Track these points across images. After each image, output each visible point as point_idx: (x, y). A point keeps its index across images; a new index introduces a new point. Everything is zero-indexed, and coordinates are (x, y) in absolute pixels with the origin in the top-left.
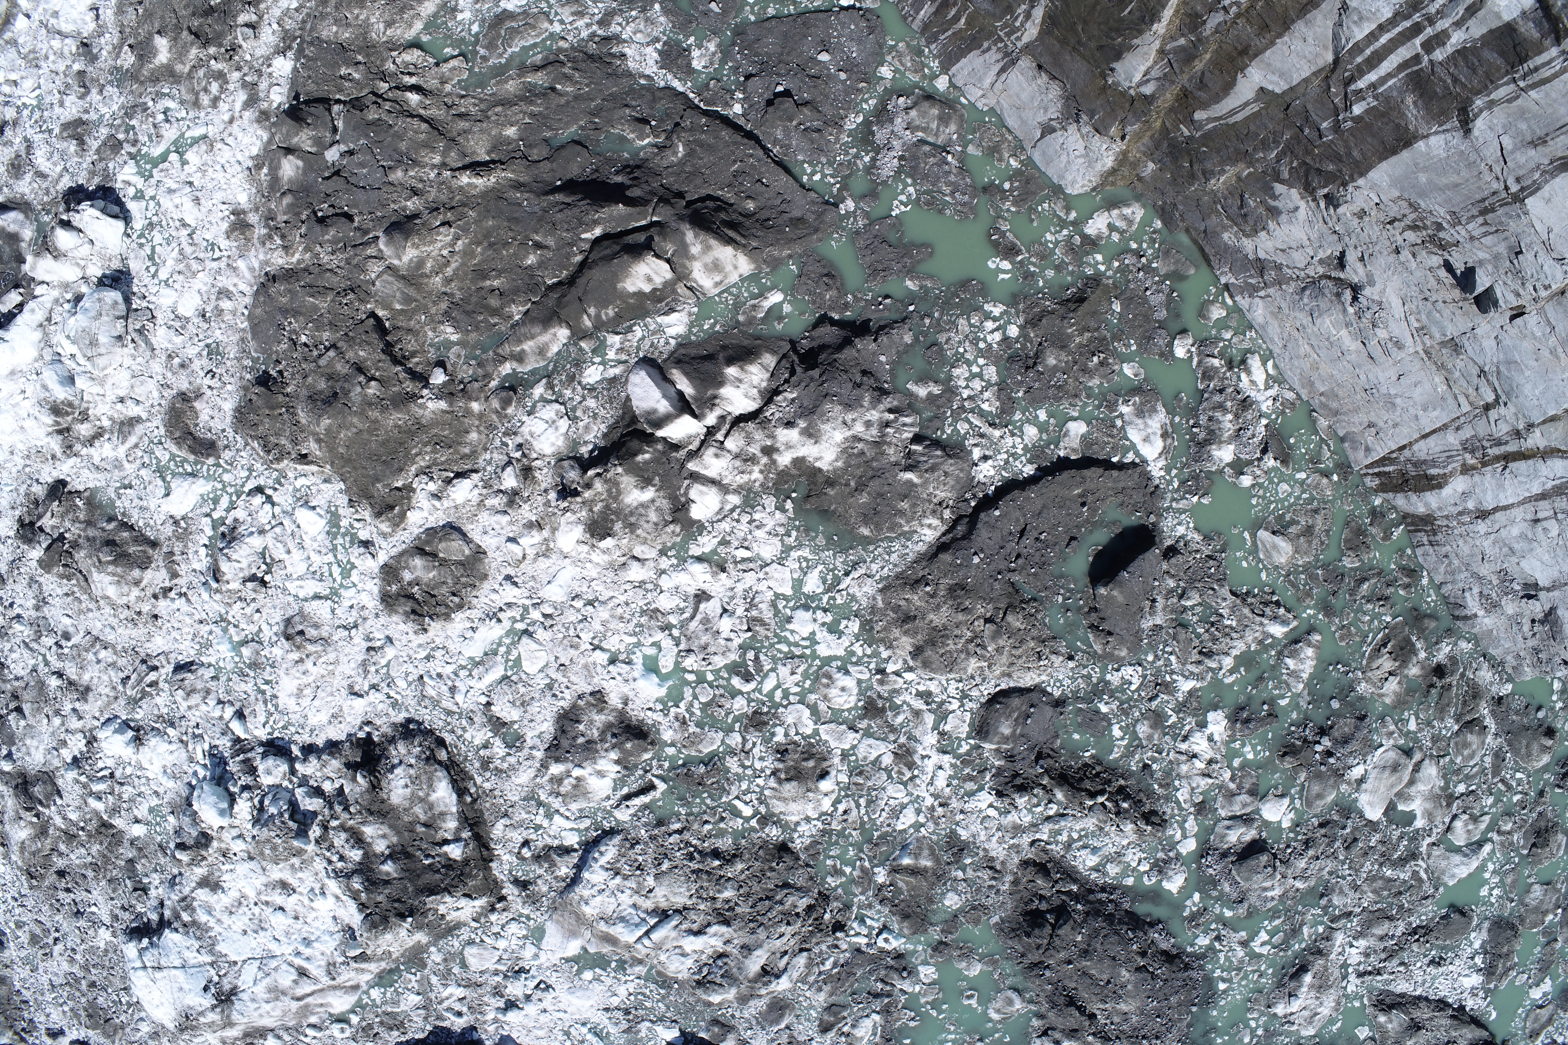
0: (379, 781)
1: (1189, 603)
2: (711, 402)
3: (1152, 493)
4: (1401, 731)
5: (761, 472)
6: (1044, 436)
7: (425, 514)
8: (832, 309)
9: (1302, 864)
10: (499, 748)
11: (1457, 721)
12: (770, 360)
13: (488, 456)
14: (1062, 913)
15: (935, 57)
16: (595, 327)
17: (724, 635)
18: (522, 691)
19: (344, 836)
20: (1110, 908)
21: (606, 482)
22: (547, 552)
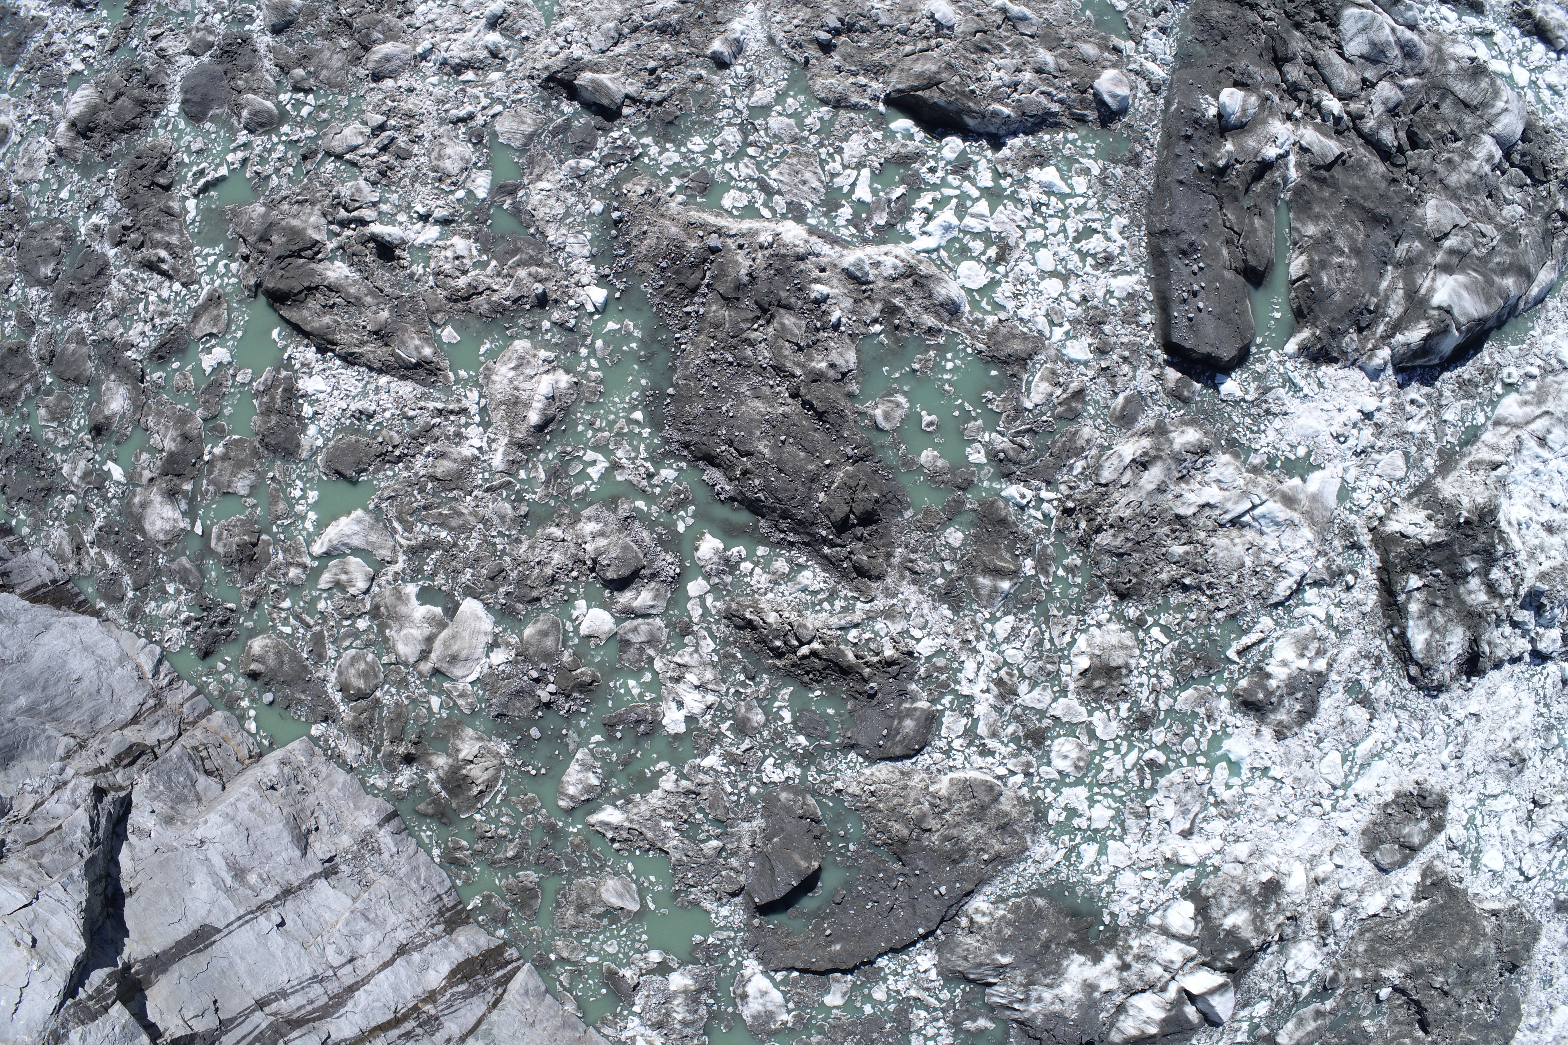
0: (1471, 647)
1: (714, 843)
2: (1171, 1005)
3: (756, 946)
4: (448, 696)
5: (1131, 947)
6: (866, 991)
7: (1405, 880)
9: (557, 557)
10: (1365, 678)
11: (378, 701)
12: (1116, 1040)
13: (1351, 934)
14: (842, 527)
17: (1171, 801)
18: (1343, 736)
19: (1503, 590)
20: (784, 525)
21: (1265, 932)
22: (1314, 860)
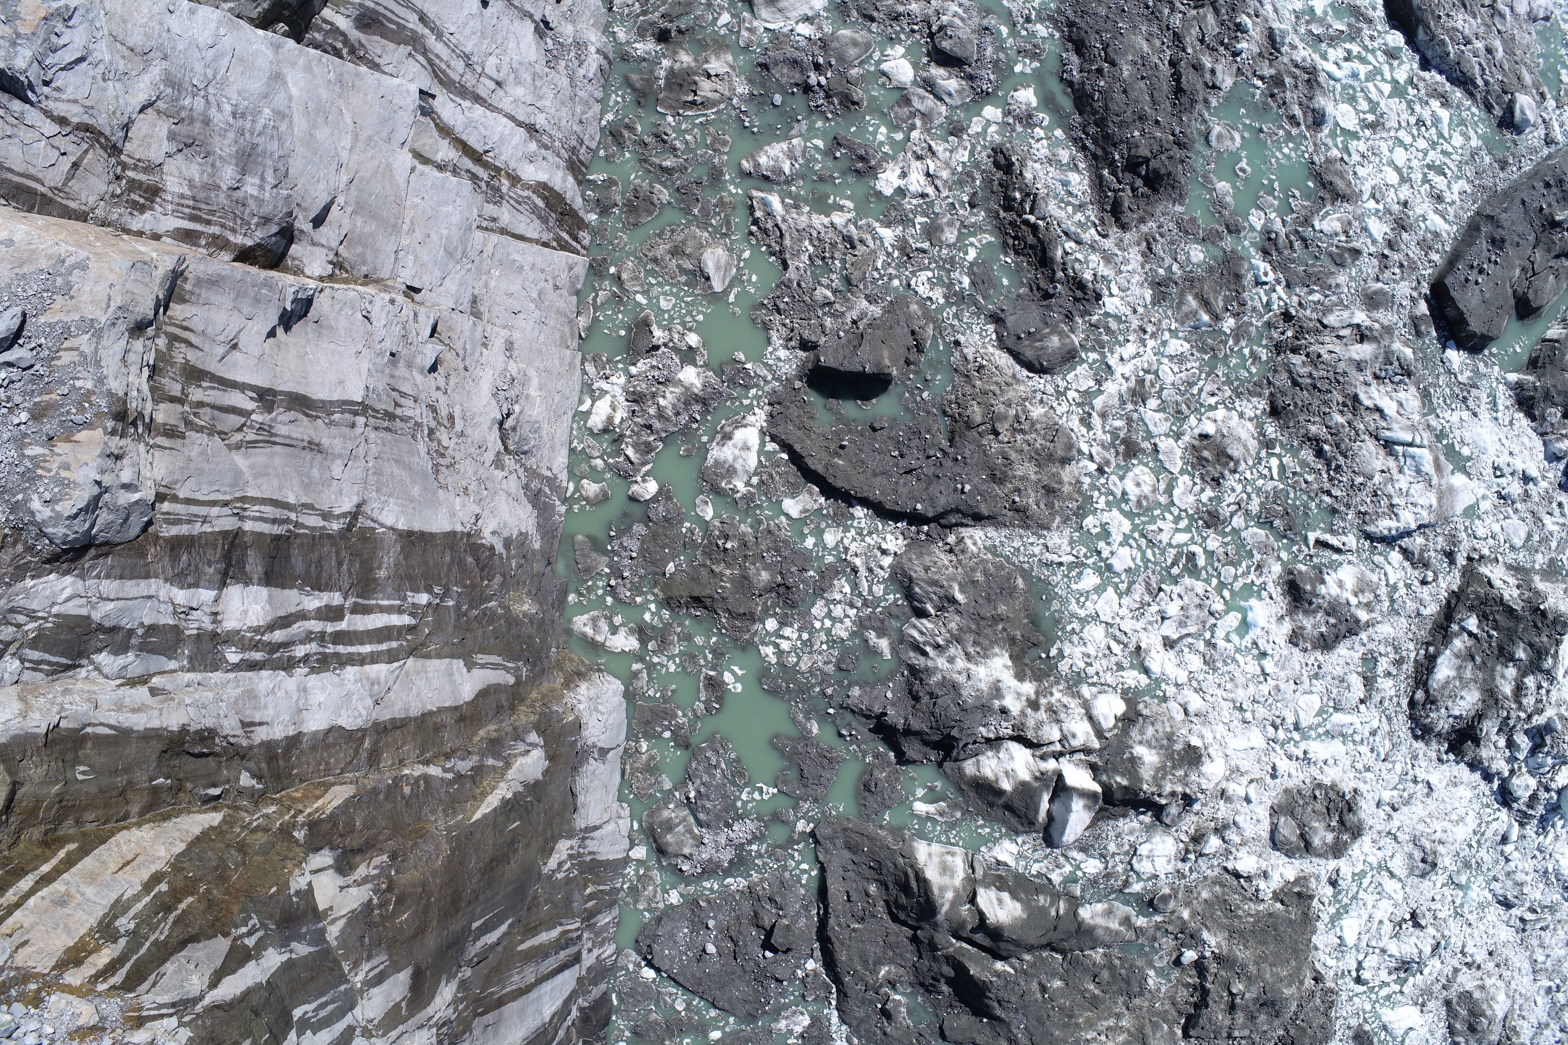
0: (1474, 718)
1: (829, 294)
2: (1042, 778)
3: (779, 403)
5: (1052, 694)
7: (1281, 869)
8: (889, 764)
9: (914, 7)
10: (1384, 664)
12: (969, 767)
13: (1209, 872)
14: (1133, 165)
15: (624, 876)
16: (1059, 897)
17: (1181, 603)
18: (1335, 691)
19: (1525, 701)
20: (1092, 130)
21: (1160, 787)
22: (1235, 772)
